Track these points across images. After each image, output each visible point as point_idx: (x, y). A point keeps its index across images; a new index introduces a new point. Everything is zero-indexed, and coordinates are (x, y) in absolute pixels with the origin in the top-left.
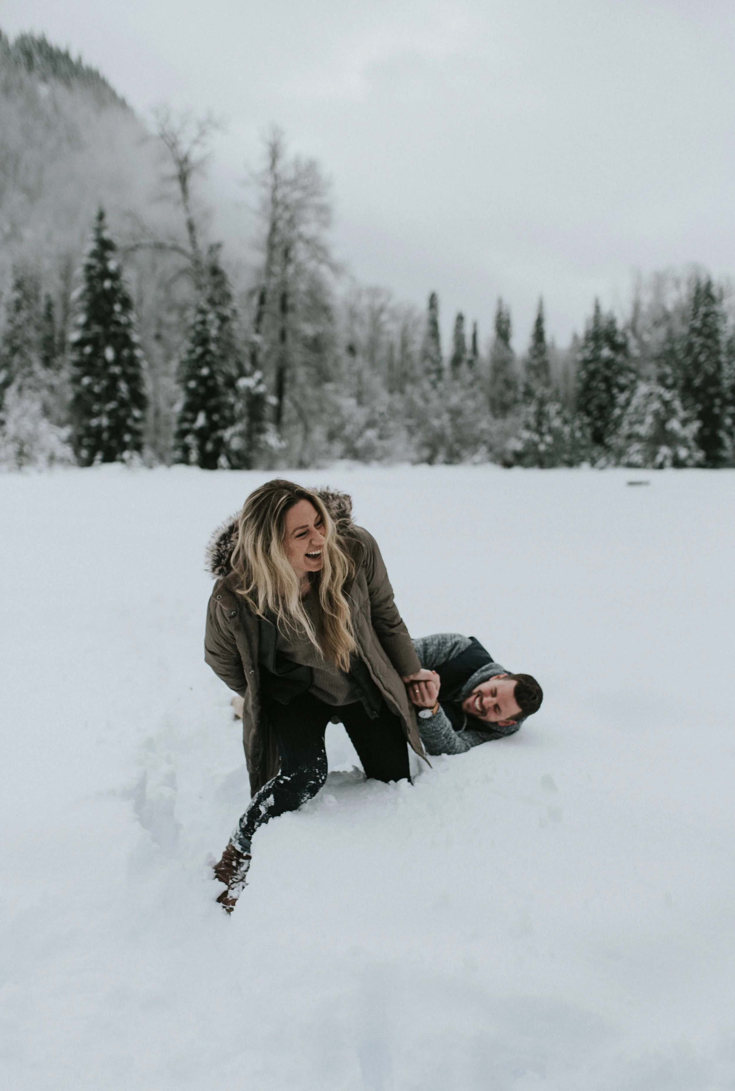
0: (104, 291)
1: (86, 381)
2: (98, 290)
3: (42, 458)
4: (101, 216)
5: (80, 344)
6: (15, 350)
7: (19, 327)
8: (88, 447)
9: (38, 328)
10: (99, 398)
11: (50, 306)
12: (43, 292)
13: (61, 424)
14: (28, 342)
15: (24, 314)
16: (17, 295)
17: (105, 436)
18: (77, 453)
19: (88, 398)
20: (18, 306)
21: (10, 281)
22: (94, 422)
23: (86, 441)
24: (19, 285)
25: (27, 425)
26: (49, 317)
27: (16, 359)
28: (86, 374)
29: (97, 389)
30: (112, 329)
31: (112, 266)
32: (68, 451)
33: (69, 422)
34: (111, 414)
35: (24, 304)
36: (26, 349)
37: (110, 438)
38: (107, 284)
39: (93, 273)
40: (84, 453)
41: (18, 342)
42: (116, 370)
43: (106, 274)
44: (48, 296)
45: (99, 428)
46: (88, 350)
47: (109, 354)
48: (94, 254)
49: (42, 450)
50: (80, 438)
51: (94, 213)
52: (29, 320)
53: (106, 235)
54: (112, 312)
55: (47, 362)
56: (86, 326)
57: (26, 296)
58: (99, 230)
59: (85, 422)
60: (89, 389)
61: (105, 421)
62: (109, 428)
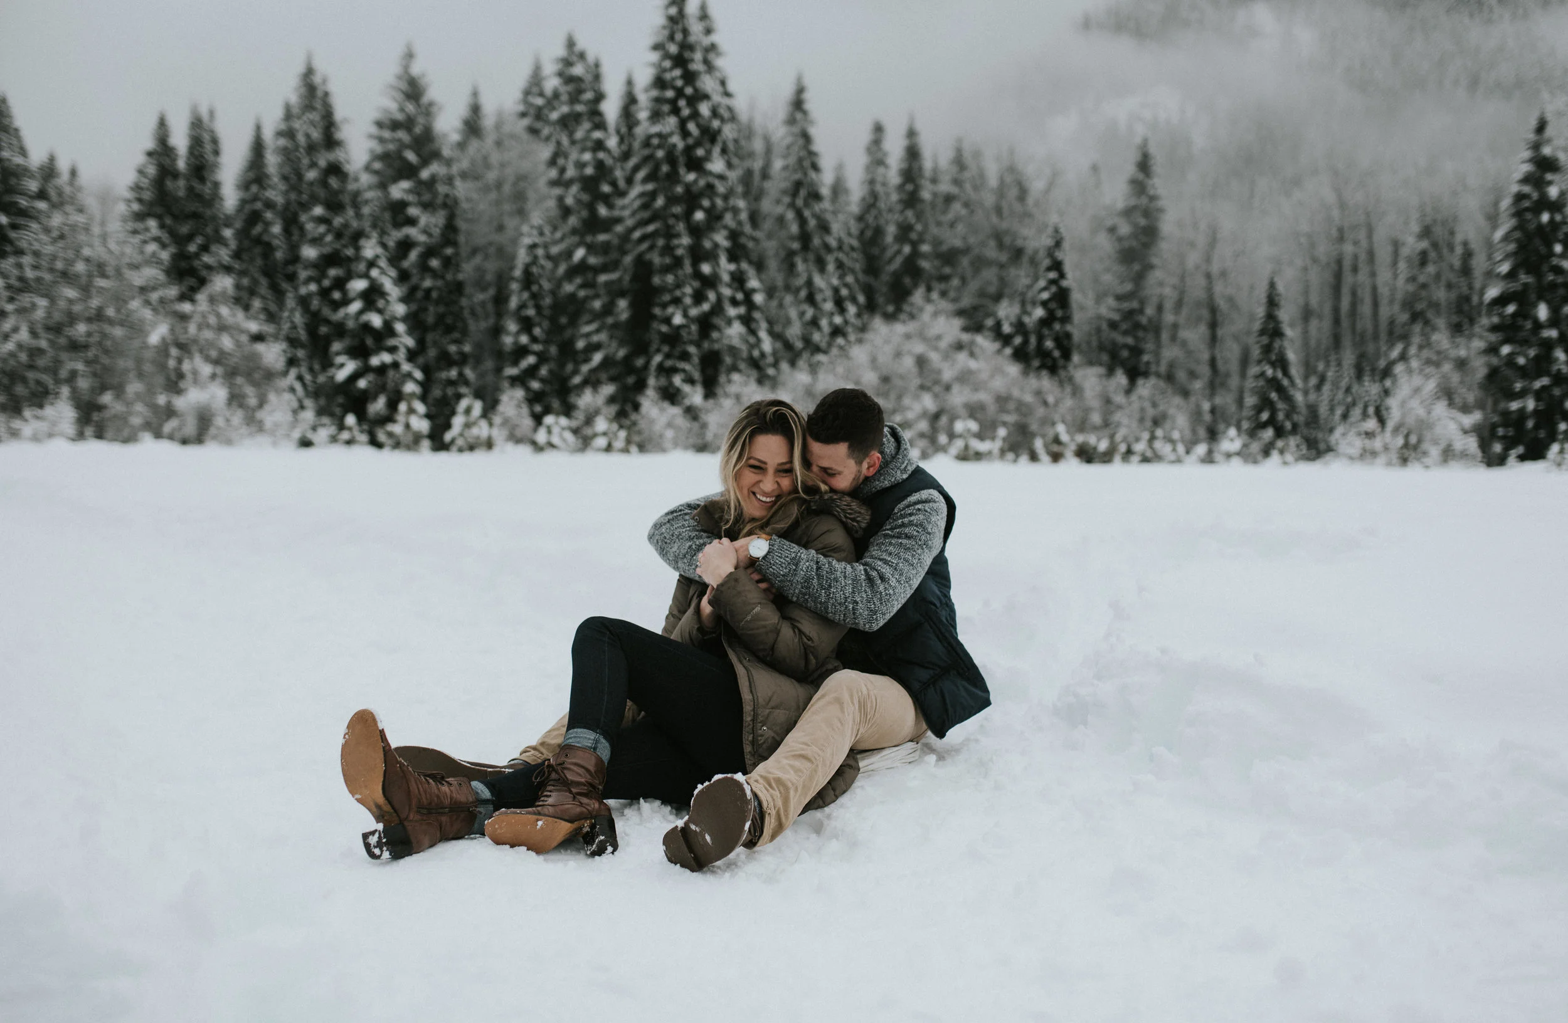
0: (1540, 227)
1: (1506, 350)
2: (1532, 226)
3: (1435, 452)
4: (1541, 127)
5: (1501, 301)
6: (1415, 317)
7: (1424, 286)
8: (1504, 438)
9: (1449, 286)
10: (1525, 373)
11: (1468, 255)
12: (1459, 238)
13: (1465, 409)
14: (1435, 306)
15: (1431, 269)
16: (1424, 244)
17: (1530, 424)
18: (1484, 446)
19: (1508, 372)
20: (1423, 259)
21: (1415, 228)
22: (1514, 406)
23: (1501, 431)
24: (1426, 232)
25: (1417, 409)
26: (1466, 270)
27: (1417, 328)
28: (1506, 341)
29: (1521, 361)
30: (1551, 277)
31: (1553, 192)
32: (1472, 444)
33: (1480, 405)
34: (1539, 395)
35: (1433, 255)
36: (1430, 315)
37: (1537, 427)
38: (1545, 217)
39: (1526, 204)
40: (1498, 448)
41: (1419, 307)
42: (1553, 333)
43: (1544, 203)
44: (1465, 244)
45: (1522, 413)
46: (1511, 309)
47: (1543, 312)
48: (1526, 180)
49: (1436, 442)
50: (1494, 427)
51: (1533, 123)
52: (1438, 276)
53: (1547, 151)
54: (1552, 254)
55: (1457, 329)
56: (1511, 275)
57: (1435, 245)
58: (1536, 146)
59: (1502, 405)
60: (1510, 360)
61: (1531, 404)
62: (1536, 412)
